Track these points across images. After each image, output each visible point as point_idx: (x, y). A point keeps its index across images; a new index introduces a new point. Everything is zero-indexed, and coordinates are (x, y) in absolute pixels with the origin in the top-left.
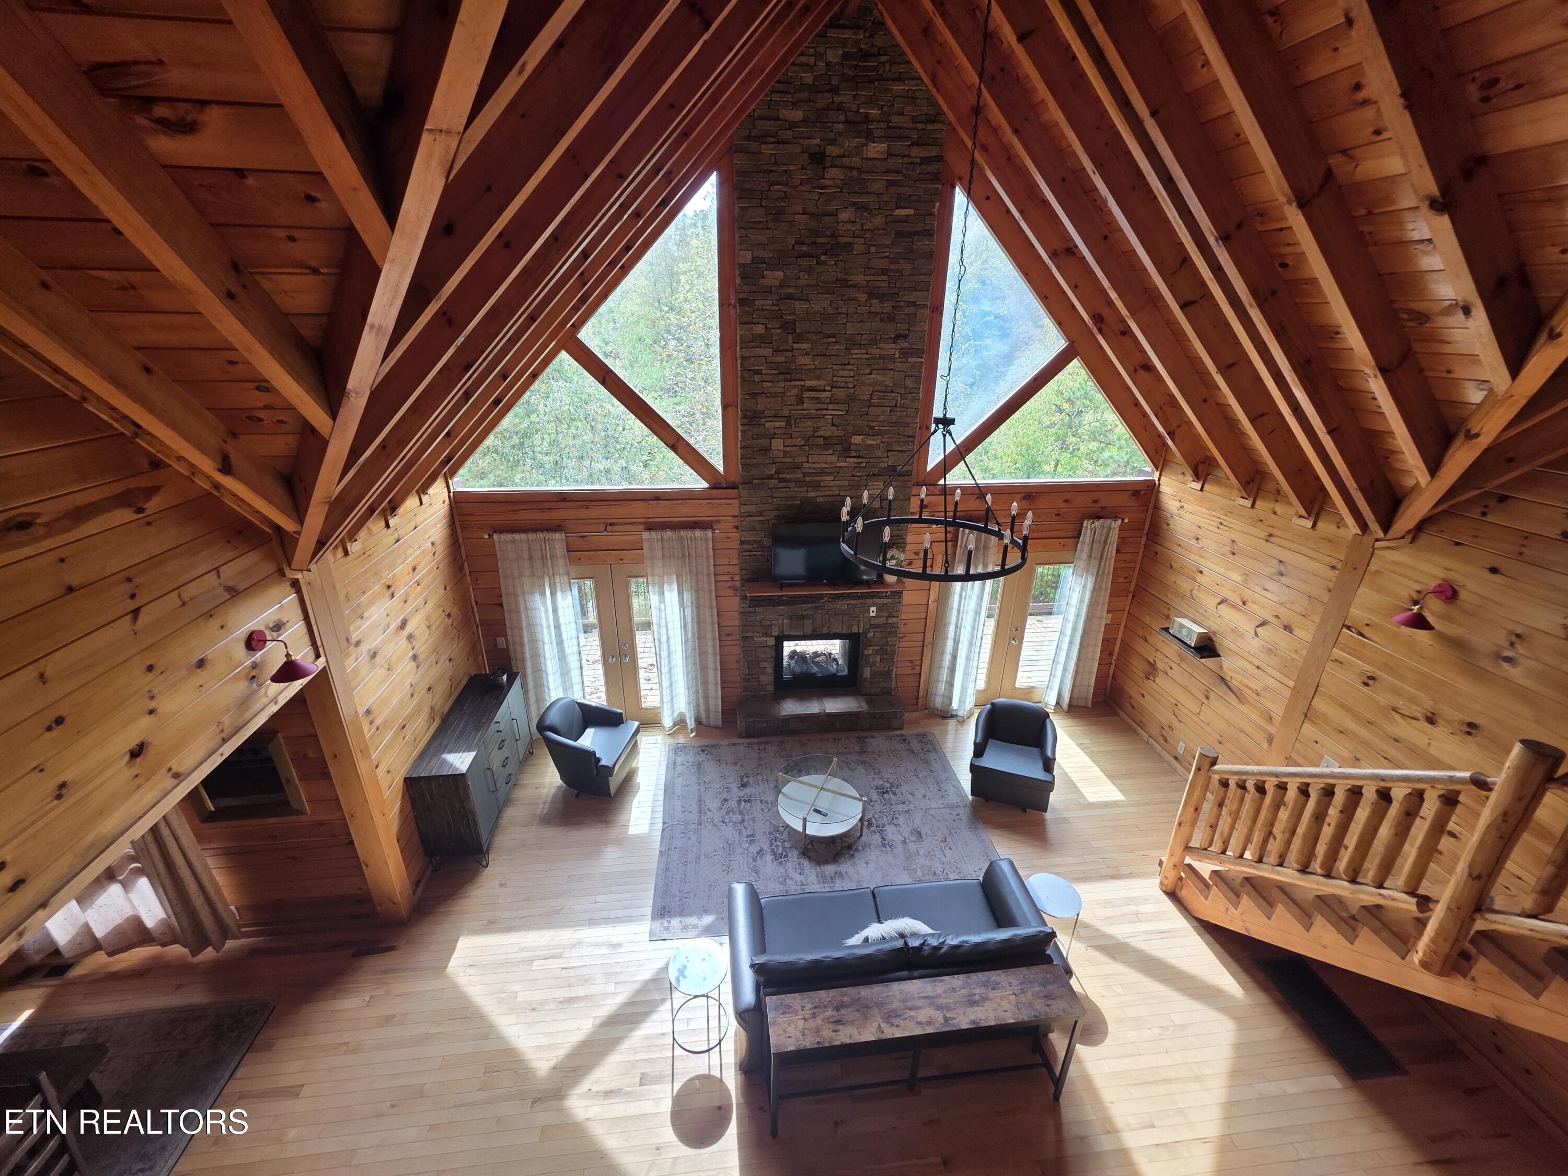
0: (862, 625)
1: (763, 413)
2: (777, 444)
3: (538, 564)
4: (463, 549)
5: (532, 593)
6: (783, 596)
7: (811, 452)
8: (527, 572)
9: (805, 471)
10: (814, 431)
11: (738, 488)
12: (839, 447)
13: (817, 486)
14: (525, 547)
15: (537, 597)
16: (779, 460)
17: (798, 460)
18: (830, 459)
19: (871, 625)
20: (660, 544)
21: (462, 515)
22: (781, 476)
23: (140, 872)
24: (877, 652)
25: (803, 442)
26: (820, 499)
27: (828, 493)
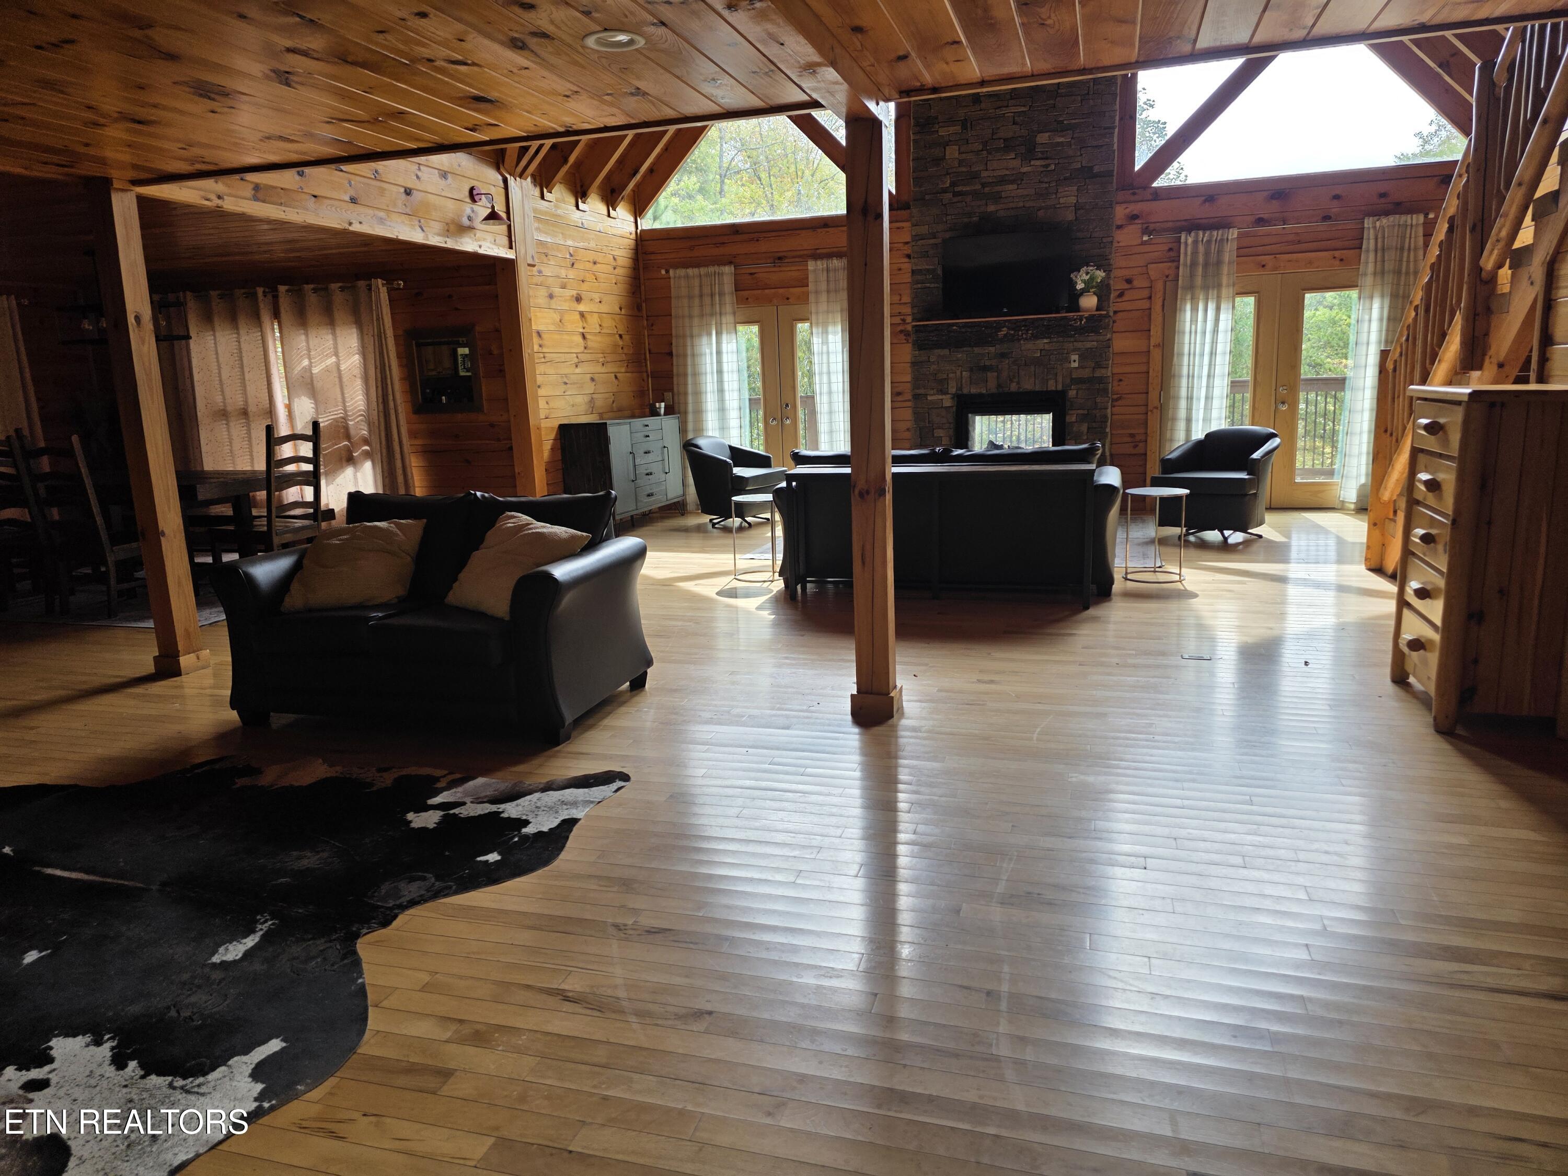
0: (1060, 379)
1: (936, 118)
2: (952, 152)
3: (707, 300)
4: (643, 287)
5: (700, 335)
6: (953, 325)
7: (990, 157)
8: (696, 311)
9: (984, 180)
10: (993, 134)
11: (909, 208)
12: (1022, 150)
13: (997, 197)
14: (696, 282)
15: (704, 340)
16: (954, 170)
17: (975, 168)
18: (1010, 163)
19: (1072, 379)
20: (825, 273)
21: (645, 253)
22: (957, 189)
23: (368, 455)
24: (1083, 418)
25: (981, 147)
26: (1002, 214)
27: (1011, 205)
